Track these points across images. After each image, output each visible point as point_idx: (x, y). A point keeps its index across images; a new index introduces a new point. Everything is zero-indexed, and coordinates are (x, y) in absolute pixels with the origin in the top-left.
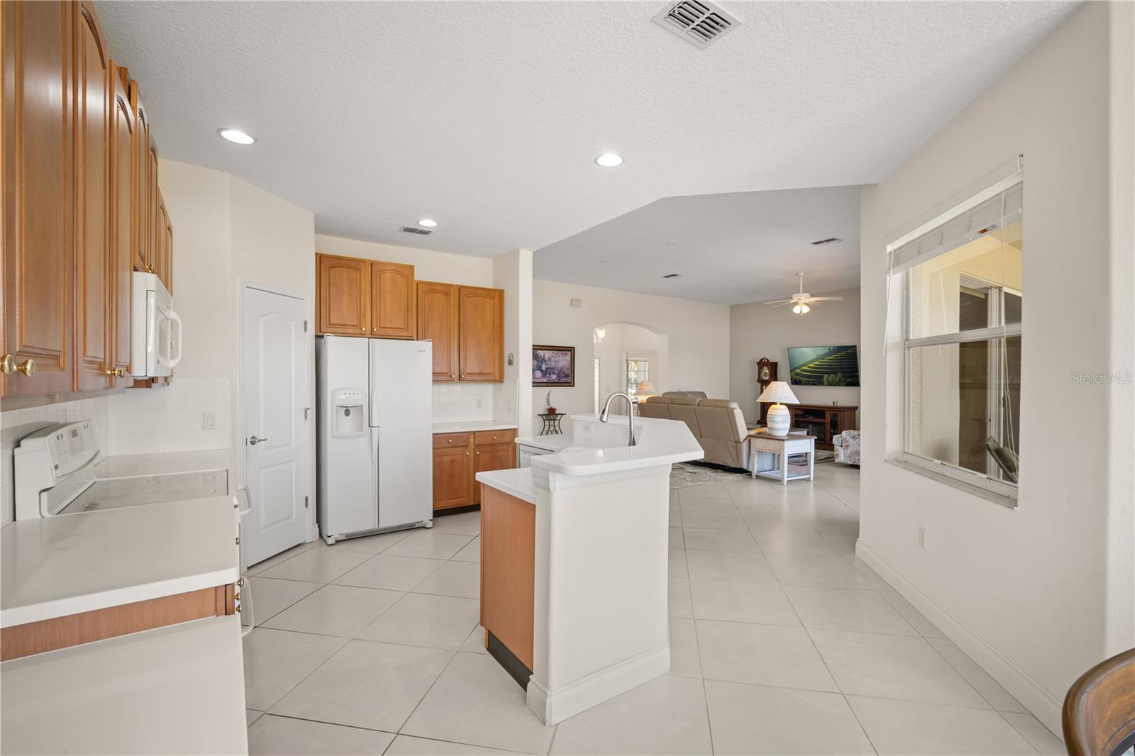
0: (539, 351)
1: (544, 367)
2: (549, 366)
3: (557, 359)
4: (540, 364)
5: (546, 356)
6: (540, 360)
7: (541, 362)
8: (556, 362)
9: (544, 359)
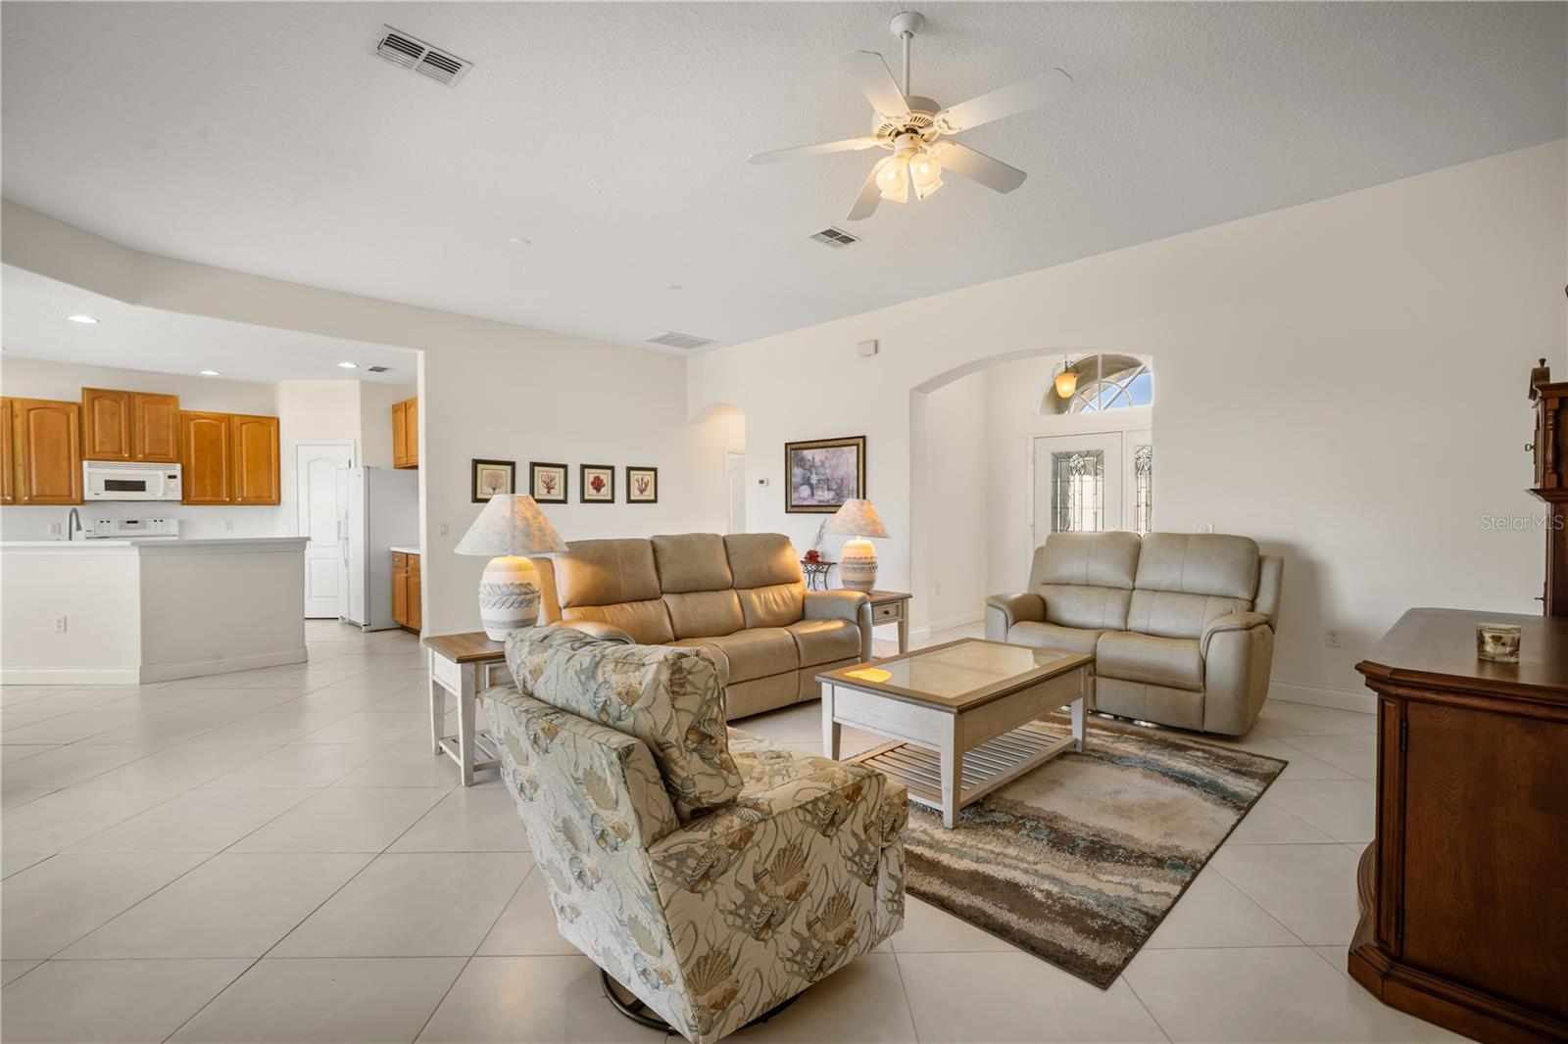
0: (805, 452)
1: (814, 479)
2: (821, 477)
3: (834, 462)
4: (808, 474)
5: (816, 459)
6: (807, 467)
7: (810, 470)
8: (834, 468)
9: (813, 466)
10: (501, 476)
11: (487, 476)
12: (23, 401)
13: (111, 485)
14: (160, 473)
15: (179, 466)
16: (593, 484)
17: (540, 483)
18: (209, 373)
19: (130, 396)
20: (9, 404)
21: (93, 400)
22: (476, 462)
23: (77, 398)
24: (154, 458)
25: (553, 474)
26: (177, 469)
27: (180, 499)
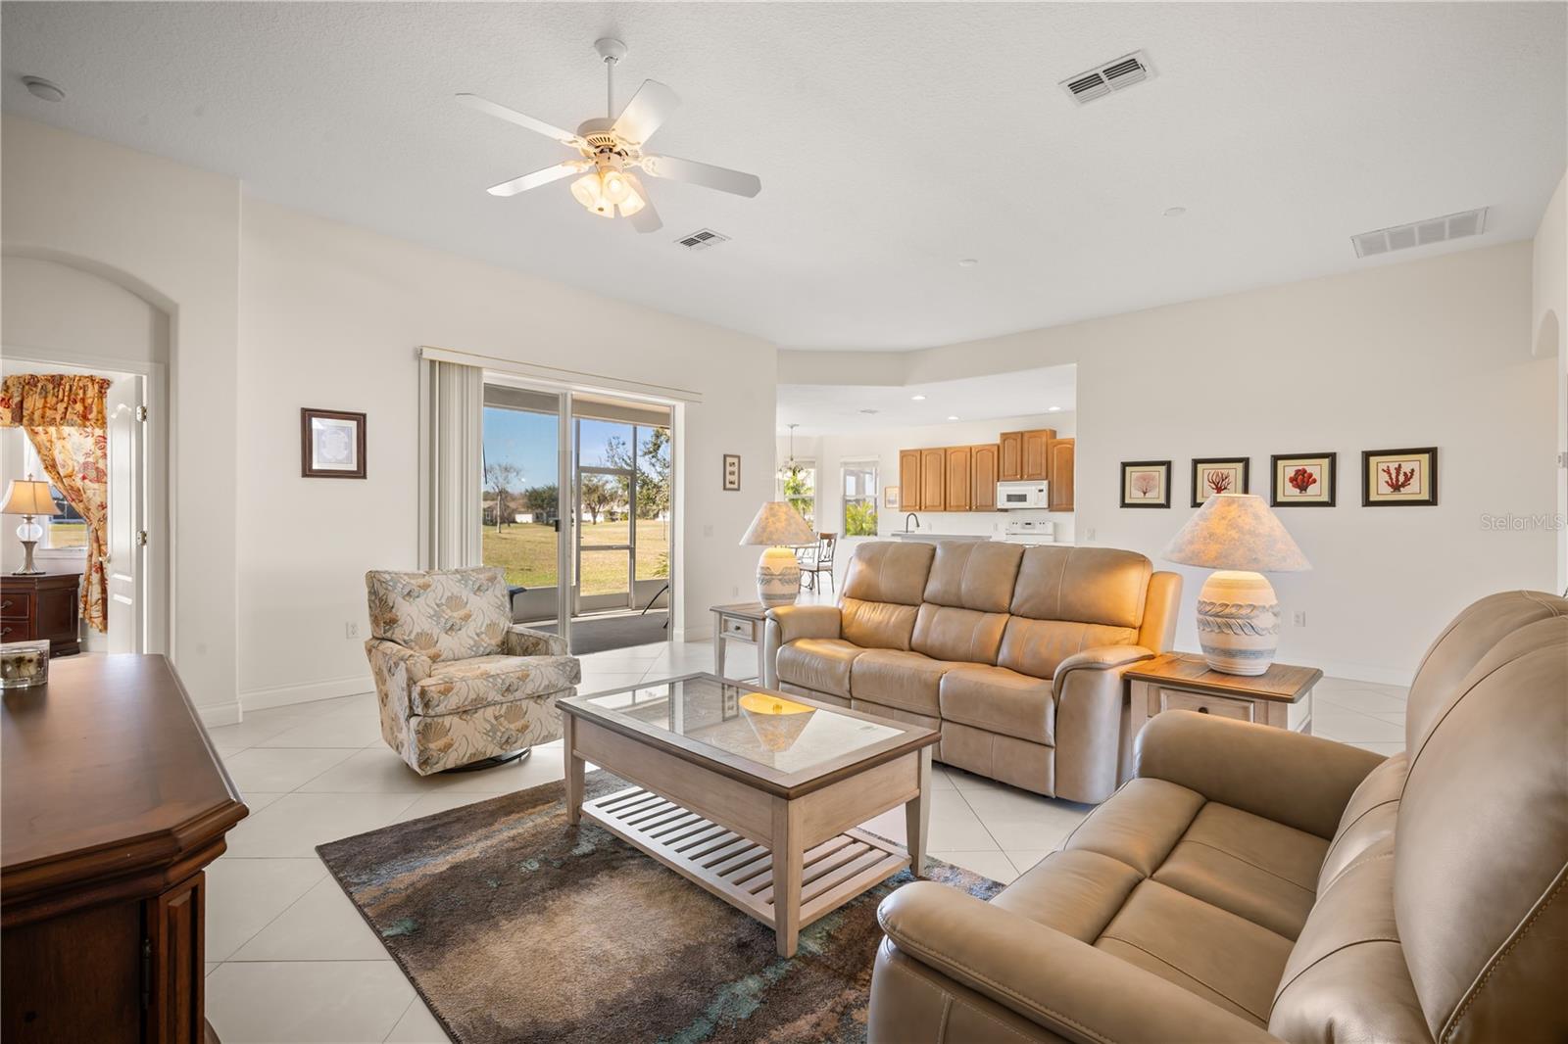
10: (1153, 479)
11: (1138, 479)
12: (976, 447)
13: (1010, 498)
14: (1033, 488)
15: (1046, 482)
16: (1292, 480)
17: (1206, 483)
18: (1054, 409)
19: (1022, 434)
20: (969, 450)
21: (1004, 441)
22: (1125, 465)
23: (998, 441)
24: (1032, 478)
25: (1225, 472)
26: (1044, 485)
27: (1046, 506)
